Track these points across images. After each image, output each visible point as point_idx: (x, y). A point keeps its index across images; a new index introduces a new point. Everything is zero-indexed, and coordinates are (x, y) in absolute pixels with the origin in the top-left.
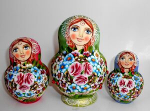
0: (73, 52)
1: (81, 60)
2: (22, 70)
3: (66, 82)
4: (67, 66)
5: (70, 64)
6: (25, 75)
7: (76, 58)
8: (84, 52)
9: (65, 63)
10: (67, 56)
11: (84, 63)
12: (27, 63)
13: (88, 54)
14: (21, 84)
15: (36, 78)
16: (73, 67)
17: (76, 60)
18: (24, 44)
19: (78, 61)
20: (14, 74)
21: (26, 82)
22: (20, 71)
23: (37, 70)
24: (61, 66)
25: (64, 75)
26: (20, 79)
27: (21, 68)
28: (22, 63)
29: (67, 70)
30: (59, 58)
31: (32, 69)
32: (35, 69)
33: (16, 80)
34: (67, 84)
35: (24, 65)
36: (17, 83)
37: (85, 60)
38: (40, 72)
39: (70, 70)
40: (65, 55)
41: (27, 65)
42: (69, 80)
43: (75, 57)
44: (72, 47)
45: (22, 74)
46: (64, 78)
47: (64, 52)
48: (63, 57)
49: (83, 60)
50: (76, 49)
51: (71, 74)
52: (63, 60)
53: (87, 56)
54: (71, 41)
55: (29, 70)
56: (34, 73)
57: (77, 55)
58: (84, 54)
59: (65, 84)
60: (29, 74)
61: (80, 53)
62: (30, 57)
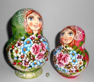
0: (31, 37)
1: (37, 42)
2: (64, 50)
3: (29, 61)
4: (28, 48)
5: (31, 46)
6: (64, 55)
7: (34, 40)
8: (38, 36)
9: (26, 46)
10: (25, 41)
11: (40, 44)
12: (68, 46)
13: (40, 36)
14: (59, 60)
15: (72, 60)
16: (34, 48)
17: (34, 42)
18: (70, 31)
19: (36, 43)
20: (58, 52)
21: (63, 60)
22: (62, 51)
23: (75, 54)
24: (23, 49)
25: (27, 55)
26: (59, 57)
27: (63, 48)
28: (65, 45)
29: (29, 51)
30: (19, 43)
31: (71, 52)
32: (73, 53)
33: (57, 56)
34: (30, 62)
35: (66, 47)
36: (57, 59)
37: (40, 41)
38: (77, 56)
39: (32, 51)
40: (23, 40)
41: (68, 48)
42: (32, 58)
43: (32, 40)
44: (30, 33)
45: (62, 53)
46: (27, 58)
47: (23, 38)
48: (22, 42)
49: (38, 42)
50: (33, 34)
51: (33, 54)
52: (23, 45)
53: (40, 38)
54: (29, 28)
55: (69, 52)
56: (71, 55)
57: (34, 39)
58: (38, 37)
59: (28, 62)
60: (67, 55)
61: (35, 36)
62: (72, 42)
